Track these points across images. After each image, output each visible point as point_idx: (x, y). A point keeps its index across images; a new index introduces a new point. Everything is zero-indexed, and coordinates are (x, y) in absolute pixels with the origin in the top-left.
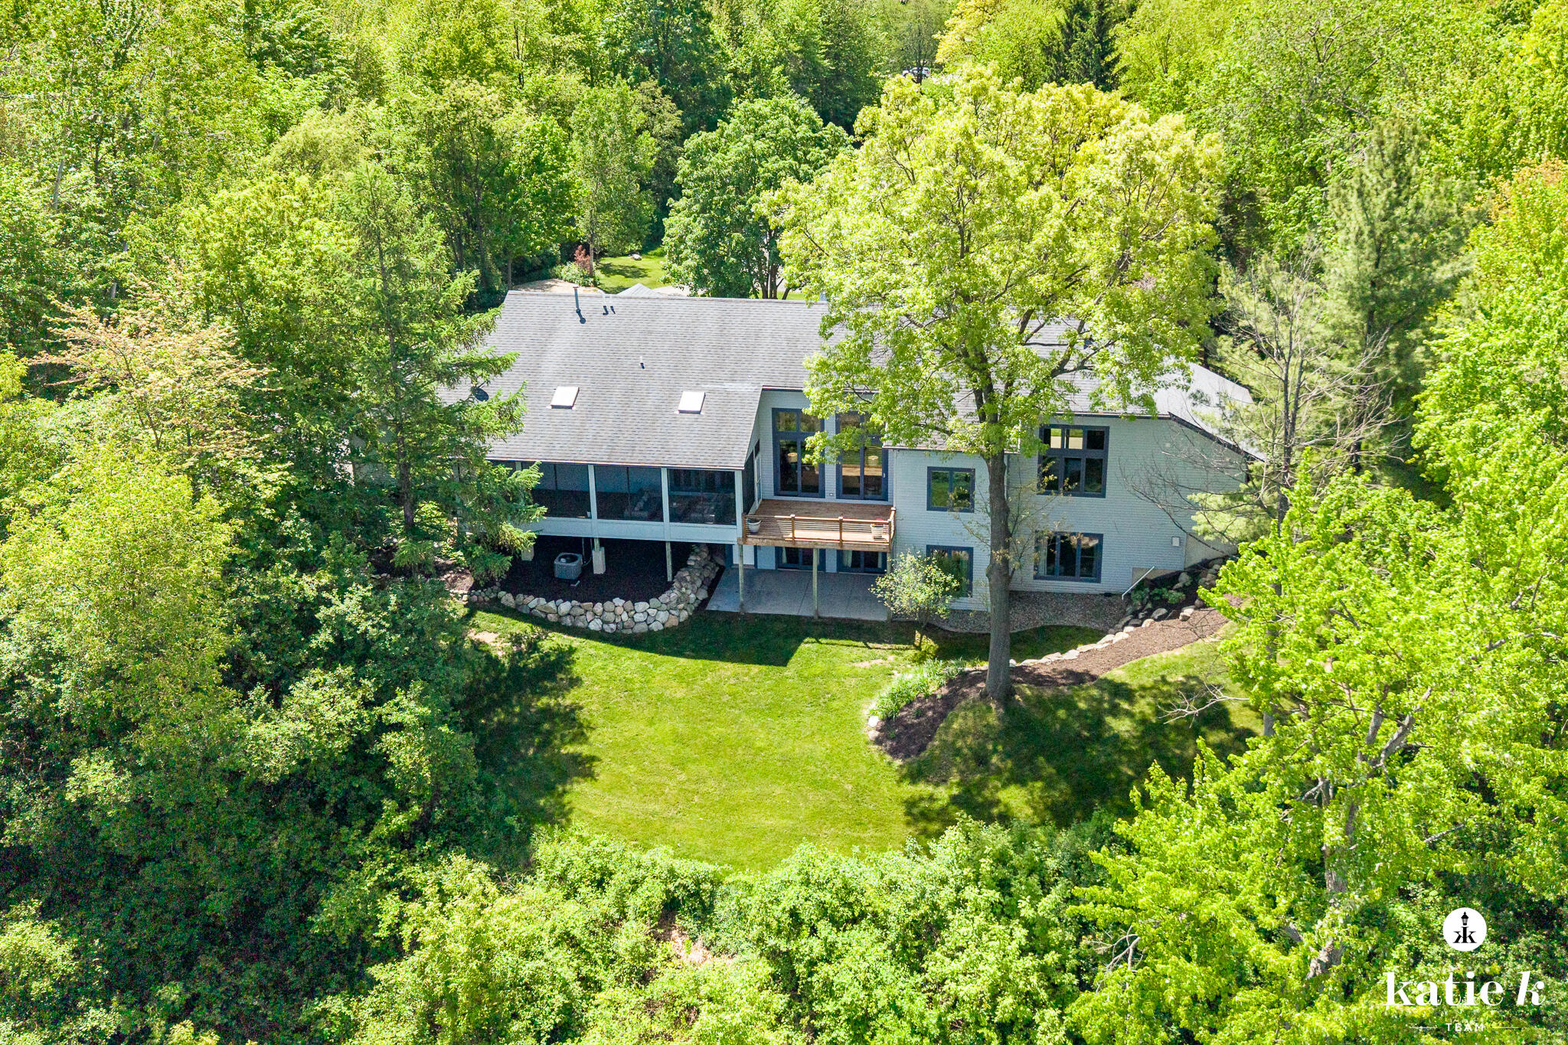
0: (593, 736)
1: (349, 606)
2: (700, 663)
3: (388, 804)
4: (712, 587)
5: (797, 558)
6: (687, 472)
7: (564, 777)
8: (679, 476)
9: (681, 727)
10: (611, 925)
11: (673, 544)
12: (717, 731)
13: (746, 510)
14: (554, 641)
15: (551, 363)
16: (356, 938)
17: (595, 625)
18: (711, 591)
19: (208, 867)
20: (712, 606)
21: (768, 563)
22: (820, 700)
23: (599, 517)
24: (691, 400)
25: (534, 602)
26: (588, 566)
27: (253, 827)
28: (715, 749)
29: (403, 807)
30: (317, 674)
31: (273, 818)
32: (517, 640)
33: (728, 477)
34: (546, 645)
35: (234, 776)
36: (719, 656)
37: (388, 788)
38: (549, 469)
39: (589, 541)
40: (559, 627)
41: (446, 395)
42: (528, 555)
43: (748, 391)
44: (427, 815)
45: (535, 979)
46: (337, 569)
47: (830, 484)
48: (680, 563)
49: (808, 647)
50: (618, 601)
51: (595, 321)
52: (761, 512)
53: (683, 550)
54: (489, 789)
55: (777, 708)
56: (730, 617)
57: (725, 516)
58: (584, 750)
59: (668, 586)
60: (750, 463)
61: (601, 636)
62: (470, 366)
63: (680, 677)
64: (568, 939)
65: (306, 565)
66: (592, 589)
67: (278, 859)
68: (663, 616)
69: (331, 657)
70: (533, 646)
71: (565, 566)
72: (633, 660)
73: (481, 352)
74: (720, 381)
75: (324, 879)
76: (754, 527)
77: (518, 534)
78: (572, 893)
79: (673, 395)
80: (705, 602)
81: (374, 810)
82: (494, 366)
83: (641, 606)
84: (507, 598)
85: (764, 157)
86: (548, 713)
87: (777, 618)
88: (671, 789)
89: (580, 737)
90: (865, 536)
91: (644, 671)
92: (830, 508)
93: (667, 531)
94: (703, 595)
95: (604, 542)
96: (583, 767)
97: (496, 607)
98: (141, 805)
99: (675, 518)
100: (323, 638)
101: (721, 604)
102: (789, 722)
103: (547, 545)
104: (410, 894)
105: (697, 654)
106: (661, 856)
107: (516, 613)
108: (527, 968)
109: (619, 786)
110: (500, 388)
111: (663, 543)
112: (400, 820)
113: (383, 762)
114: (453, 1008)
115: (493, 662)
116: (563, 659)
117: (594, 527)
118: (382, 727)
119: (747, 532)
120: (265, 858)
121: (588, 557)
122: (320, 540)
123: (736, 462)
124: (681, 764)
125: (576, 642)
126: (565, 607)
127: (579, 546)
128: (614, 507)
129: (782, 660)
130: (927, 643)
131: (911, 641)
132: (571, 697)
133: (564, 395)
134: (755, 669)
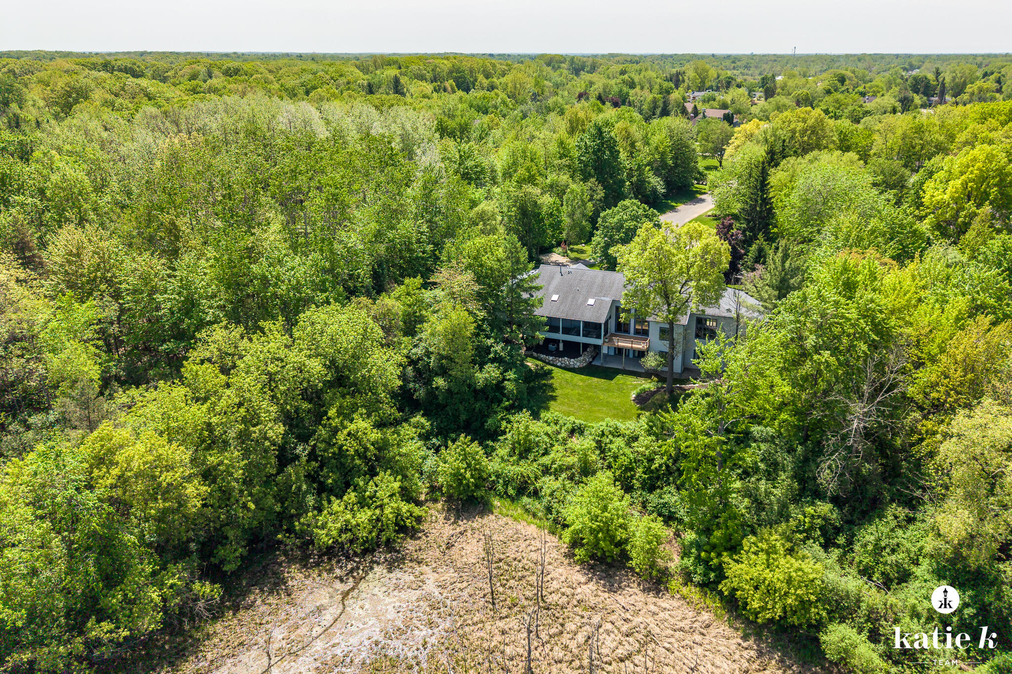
0: (557, 391)
1: (498, 348)
2: (588, 377)
3: (505, 399)
5: (619, 351)
6: (589, 323)
7: (549, 400)
8: (587, 324)
9: (580, 392)
10: (558, 433)
11: (584, 344)
13: (605, 335)
14: (549, 367)
15: (552, 288)
16: (495, 431)
17: (559, 364)
18: (594, 359)
19: (461, 408)
20: (593, 363)
21: (612, 353)
22: (620, 389)
23: (562, 334)
24: (591, 301)
25: (542, 356)
26: (558, 347)
27: (472, 400)
28: (588, 398)
29: (508, 401)
30: (489, 364)
31: (476, 400)
32: (537, 365)
33: (600, 325)
34: (545, 368)
35: (469, 386)
37: (504, 395)
38: (550, 318)
39: (559, 341)
40: (549, 364)
41: (525, 296)
42: (541, 343)
43: (608, 300)
44: (514, 404)
45: (539, 441)
46: (496, 339)
47: (632, 330)
48: (585, 350)
49: (619, 376)
50: (566, 358)
51: (565, 276)
52: (609, 336)
53: (586, 346)
54: (529, 401)
55: (608, 390)
57: (599, 337)
58: (554, 394)
59: (581, 355)
60: (606, 323)
61: (560, 367)
62: (531, 288)
63: (581, 380)
64: (547, 434)
65: (488, 337)
66: (559, 354)
67: (477, 409)
68: (578, 363)
69: (493, 361)
70: (542, 368)
71: (552, 347)
72: (569, 375)
73: (534, 284)
74: (600, 297)
75: (488, 417)
76: (607, 340)
77: (541, 336)
78: (549, 425)
79: (586, 300)
81: (500, 401)
82: (537, 289)
83: (573, 360)
84: (535, 354)
85: (626, 221)
86: (545, 385)
87: (612, 368)
88: (576, 405)
89: (553, 391)
90: (640, 346)
91: (572, 377)
92: (631, 338)
93: (581, 339)
95: (563, 341)
96: (554, 398)
97: (532, 356)
98: (449, 391)
99: (584, 336)
100: (492, 355)
101: (597, 363)
103: (547, 341)
104: (509, 422)
105: (587, 375)
106: (572, 418)
107: (537, 359)
108: (537, 439)
109: (562, 404)
110: (537, 295)
111: (579, 343)
112: (507, 403)
113: (504, 388)
114: (520, 444)
115: (530, 370)
116: (550, 372)
117: (560, 336)
118: (504, 379)
119: (604, 342)
120: (474, 409)
121: (558, 345)
122: (492, 331)
123: (602, 320)
124: (579, 400)
125: (553, 368)
126: (551, 358)
127: (556, 342)
128: (566, 331)
129: (611, 379)
130: (656, 379)
131: (650, 378)
132: (551, 381)
133: (555, 297)
134: (603, 380)
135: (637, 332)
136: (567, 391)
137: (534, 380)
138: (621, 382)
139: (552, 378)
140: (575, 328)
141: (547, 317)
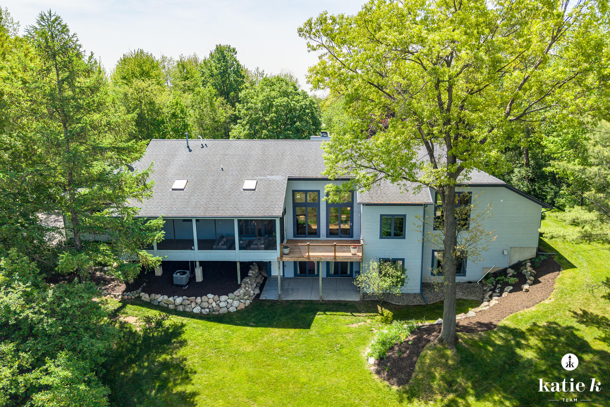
0: (195, 378)
2: (259, 329)
4: (261, 287)
9: (251, 371)
11: (242, 263)
12: (274, 372)
13: (282, 242)
14: (173, 320)
17: (197, 310)
18: (261, 289)
20: (262, 297)
21: (290, 273)
23: (199, 249)
24: (250, 184)
25: (161, 298)
26: (193, 277)
32: (148, 320)
34: (167, 323)
36: (270, 325)
38: (169, 221)
39: (193, 263)
42: (157, 273)
43: (281, 180)
47: (323, 230)
48: (244, 275)
49: (320, 317)
50: (210, 296)
51: (197, 152)
53: (246, 266)
56: (273, 303)
57: (271, 246)
58: (189, 389)
59: (239, 286)
61: (200, 316)
63: (248, 339)
66: (195, 290)
68: (236, 303)
70: (159, 324)
71: (179, 278)
74: (265, 175)
76: (286, 251)
79: (241, 182)
80: (258, 296)
83: (223, 298)
84: (145, 297)
86: (166, 365)
87: (299, 302)
89: (187, 379)
90: (347, 254)
91: (226, 336)
93: (237, 255)
94: (257, 291)
95: (202, 263)
97: (138, 302)
99: (241, 248)
101: (269, 295)
102: (319, 364)
105: (257, 324)
107: (150, 305)
111: (235, 263)
115: (132, 334)
116: (178, 330)
117: (196, 255)
119: (282, 254)
121: (193, 272)
123: (277, 214)
125: (186, 320)
126: (179, 300)
127: (188, 266)
128: (205, 244)
129: (307, 325)
130: (386, 312)
131: (376, 311)
132: (182, 352)
133: (180, 183)
134: (292, 331)
135: (331, 233)
136: (219, 373)
137: (139, 358)
138: (329, 328)
139: (183, 343)
140: (222, 237)
141: (164, 219)
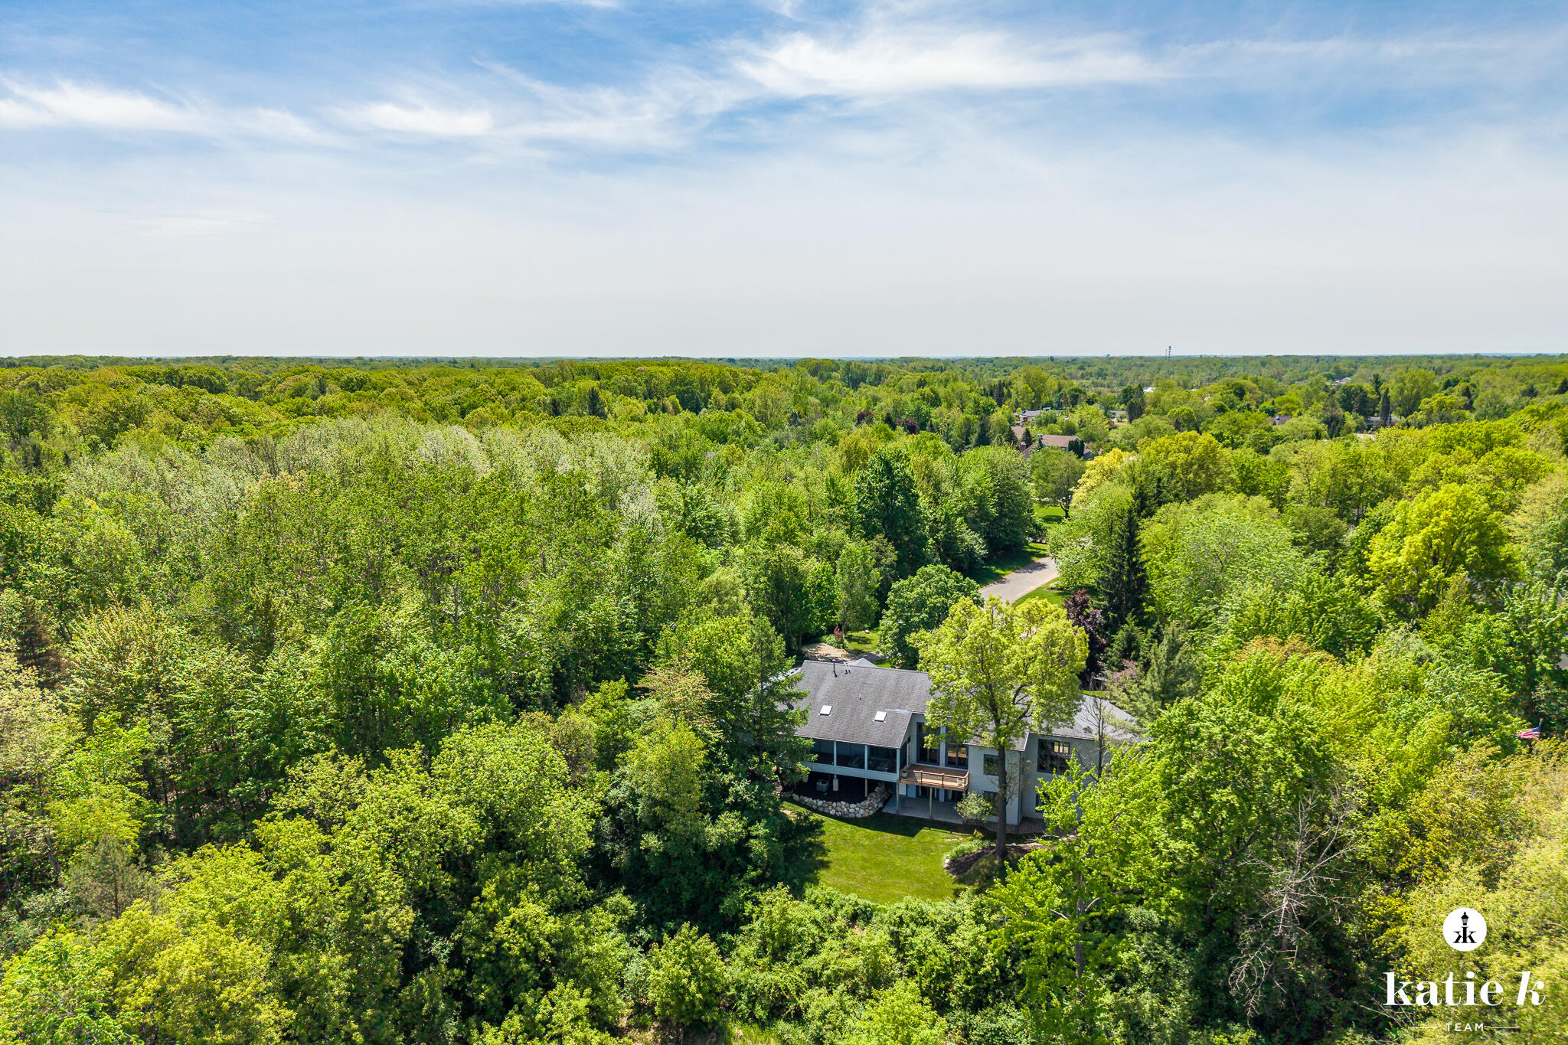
0: (829, 854)
1: (740, 788)
2: (876, 832)
3: (750, 867)
4: (886, 802)
5: (924, 791)
6: (877, 748)
7: (817, 869)
8: (873, 750)
9: (865, 855)
10: (832, 920)
11: (870, 781)
13: (902, 767)
14: (816, 816)
15: (821, 695)
16: (736, 917)
17: (832, 812)
18: (885, 804)
19: (684, 882)
20: (884, 810)
21: (912, 794)
22: (926, 851)
23: (837, 765)
24: (880, 716)
25: (807, 800)
26: (831, 786)
27: (700, 869)
28: (878, 864)
29: (755, 870)
30: (726, 813)
31: (707, 869)
32: (799, 814)
33: (894, 751)
34: (812, 818)
35: (696, 847)
36: (885, 830)
37: (749, 861)
38: (818, 742)
39: (832, 776)
40: (817, 811)
41: (781, 707)
42: (805, 780)
43: (906, 714)
44: (763, 874)
45: (802, 934)
46: (736, 774)
47: (942, 759)
48: (871, 790)
49: (925, 831)
50: (843, 803)
51: (841, 677)
52: (908, 769)
53: (873, 783)
54: (787, 869)
55: (907, 852)
57: (892, 770)
58: (826, 859)
59: (865, 799)
60: (904, 748)
61: (834, 817)
62: (790, 695)
63: (867, 837)
64: (815, 922)
65: (725, 770)
66: (831, 796)
67: (708, 883)
68: (862, 811)
69: (732, 807)
70: (806, 818)
71: (821, 786)
72: (847, 828)
73: (795, 690)
74: (894, 708)
75: (724, 895)
76: (905, 775)
77: (803, 768)
78: (818, 907)
79: (873, 714)
80: (881, 809)
81: (743, 871)
82: (799, 696)
83: (853, 806)
84: (796, 797)
85: (930, 596)
86: (811, 844)
87: (913, 818)
88: (859, 877)
89: (824, 853)
90: (956, 783)
91: (851, 832)
92: (941, 771)
93: (866, 773)
94: (881, 805)
95: (839, 777)
96: (825, 865)
97: (791, 800)
98: (665, 854)
99: (869, 768)
100: (731, 799)
103: (814, 776)
104: (757, 903)
105: (876, 828)
106: (853, 897)
107: (800, 804)
108: (800, 930)
109: (838, 874)
110: (800, 706)
111: (863, 780)
112: (754, 873)
113: (749, 850)
114: (773, 938)
115: (788, 821)
116: (819, 824)
117: (835, 769)
118: (749, 837)
119: (901, 777)
120: (703, 883)
121: (831, 783)
122: (731, 760)
123: (897, 745)
124: (864, 868)
125: (824, 818)
126: (820, 803)
127: (828, 777)
128: (843, 761)
129: (913, 835)
130: (980, 834)
131: (971, 832)
132: (821, 838)
133: (826, 709)
134: (900, 837)
135: (950, 762)
136: (844, 854)
137: (794, 837)
138: (928, 839)
139: (823, 833)
140: (856, 756)
141: (814, 740)
